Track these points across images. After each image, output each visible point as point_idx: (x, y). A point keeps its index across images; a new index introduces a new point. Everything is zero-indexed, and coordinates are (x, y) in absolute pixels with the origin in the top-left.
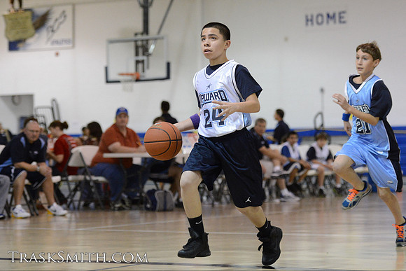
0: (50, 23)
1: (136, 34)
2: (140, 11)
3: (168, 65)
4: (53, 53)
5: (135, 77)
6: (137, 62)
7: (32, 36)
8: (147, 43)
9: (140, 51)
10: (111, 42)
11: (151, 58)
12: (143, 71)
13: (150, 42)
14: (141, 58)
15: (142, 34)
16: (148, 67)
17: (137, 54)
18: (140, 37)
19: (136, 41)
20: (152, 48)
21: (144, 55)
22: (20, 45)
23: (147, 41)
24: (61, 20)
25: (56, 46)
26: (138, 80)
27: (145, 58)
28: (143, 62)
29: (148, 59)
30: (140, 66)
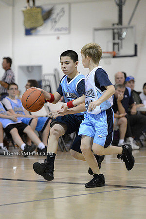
0: (54, 16)
1: (113, 25)
2: (116, 8)
3: (136, 46)
4: (55, 37)
5: (112, 55)
6: (114, 44)
7: (41, 25)
8: (121, 31)
9: (116, 36)
10: (96, 30)
11: (123, 41)
12: (118, 50)
13: (123, 30)
14: (117, 41)
15: (118, 24)
16: (122, 48)
17: (114, 39)
18: (116, 26)
19: (113, 29)
20: (124, 34)
21: (119, 39)
22: (33, 32)
23: (121, 29)
24: (61, 14)
25: (57, 32)
26: (114, 57)
27: (119, 41)
28: (118, 44)
29: (122, 42)
30: (116, 47)
